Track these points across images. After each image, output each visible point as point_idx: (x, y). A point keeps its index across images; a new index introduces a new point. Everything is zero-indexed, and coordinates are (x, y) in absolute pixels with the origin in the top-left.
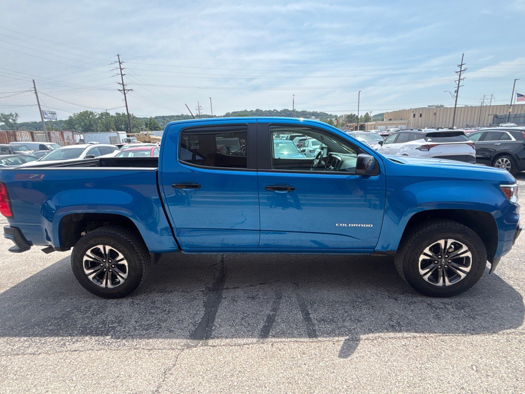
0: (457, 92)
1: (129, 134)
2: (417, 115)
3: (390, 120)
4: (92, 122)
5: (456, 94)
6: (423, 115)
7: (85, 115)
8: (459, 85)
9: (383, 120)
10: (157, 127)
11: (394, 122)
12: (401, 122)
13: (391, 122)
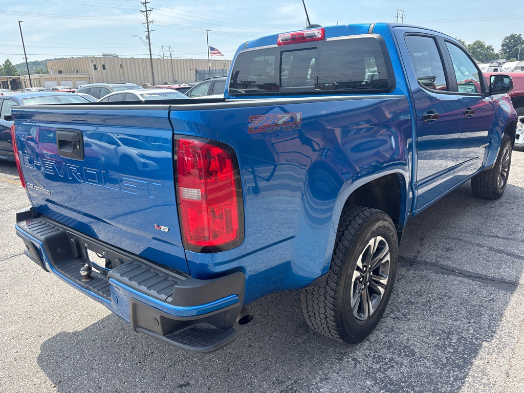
0: (148, 37)
2: (99, 67)
3: (60, 72)
5: (148, 40)
6: (106, 67)
8: (148, 29)
9: (47, 72)
11: (68, 75)
12: (78, 75)
13: (62, 75)
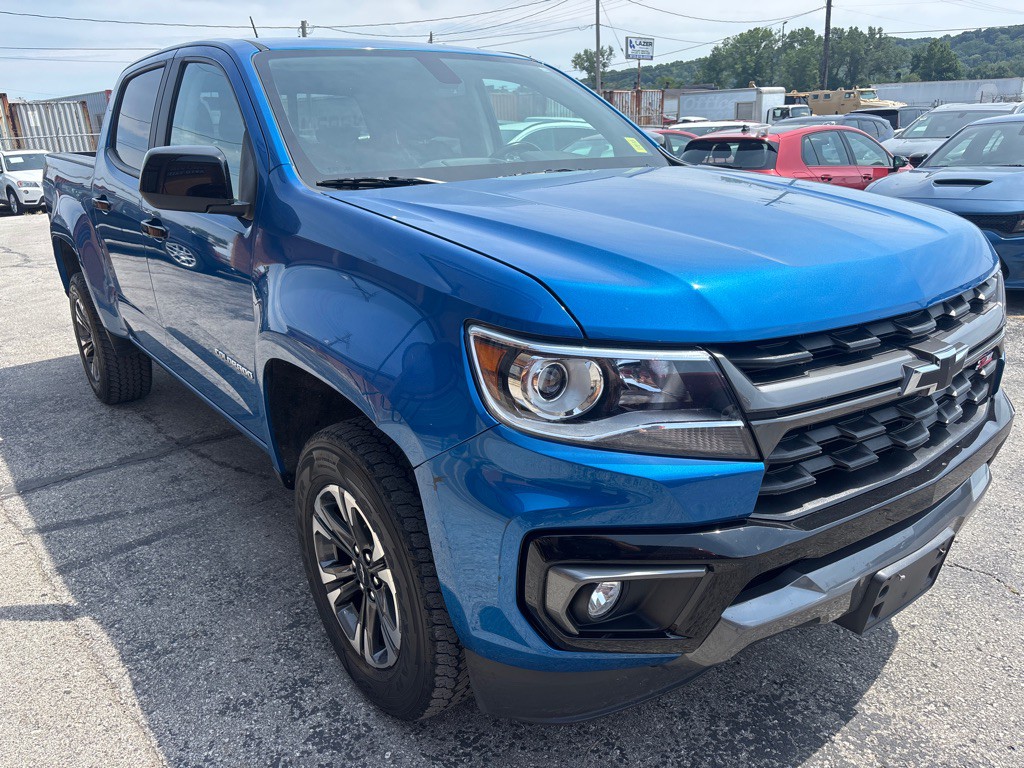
1: (794, 93)
4: (763, 62)
7: (754, 40)
10: (948, 70)
